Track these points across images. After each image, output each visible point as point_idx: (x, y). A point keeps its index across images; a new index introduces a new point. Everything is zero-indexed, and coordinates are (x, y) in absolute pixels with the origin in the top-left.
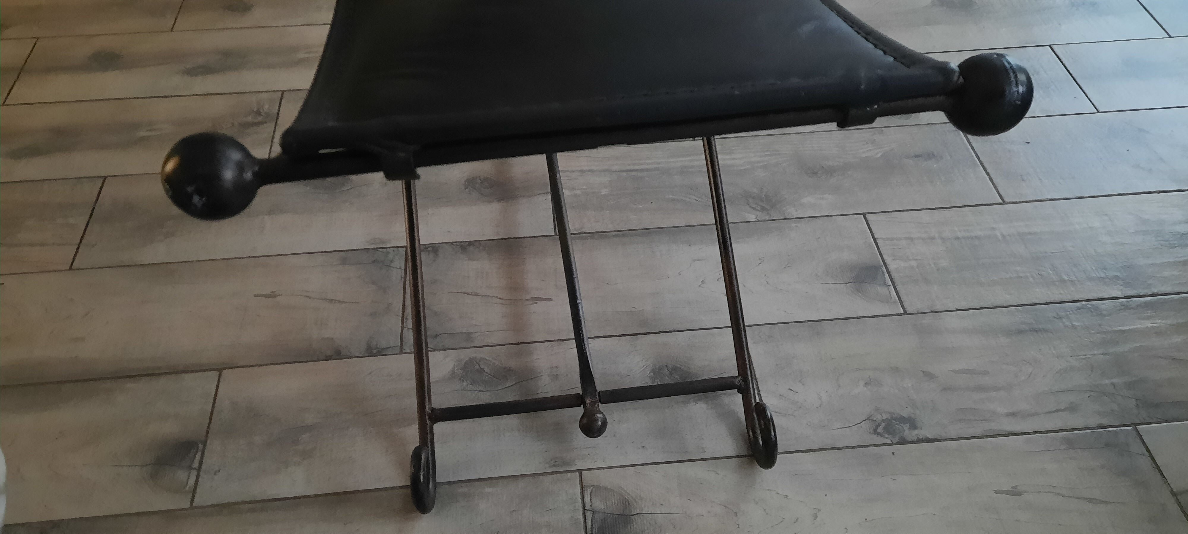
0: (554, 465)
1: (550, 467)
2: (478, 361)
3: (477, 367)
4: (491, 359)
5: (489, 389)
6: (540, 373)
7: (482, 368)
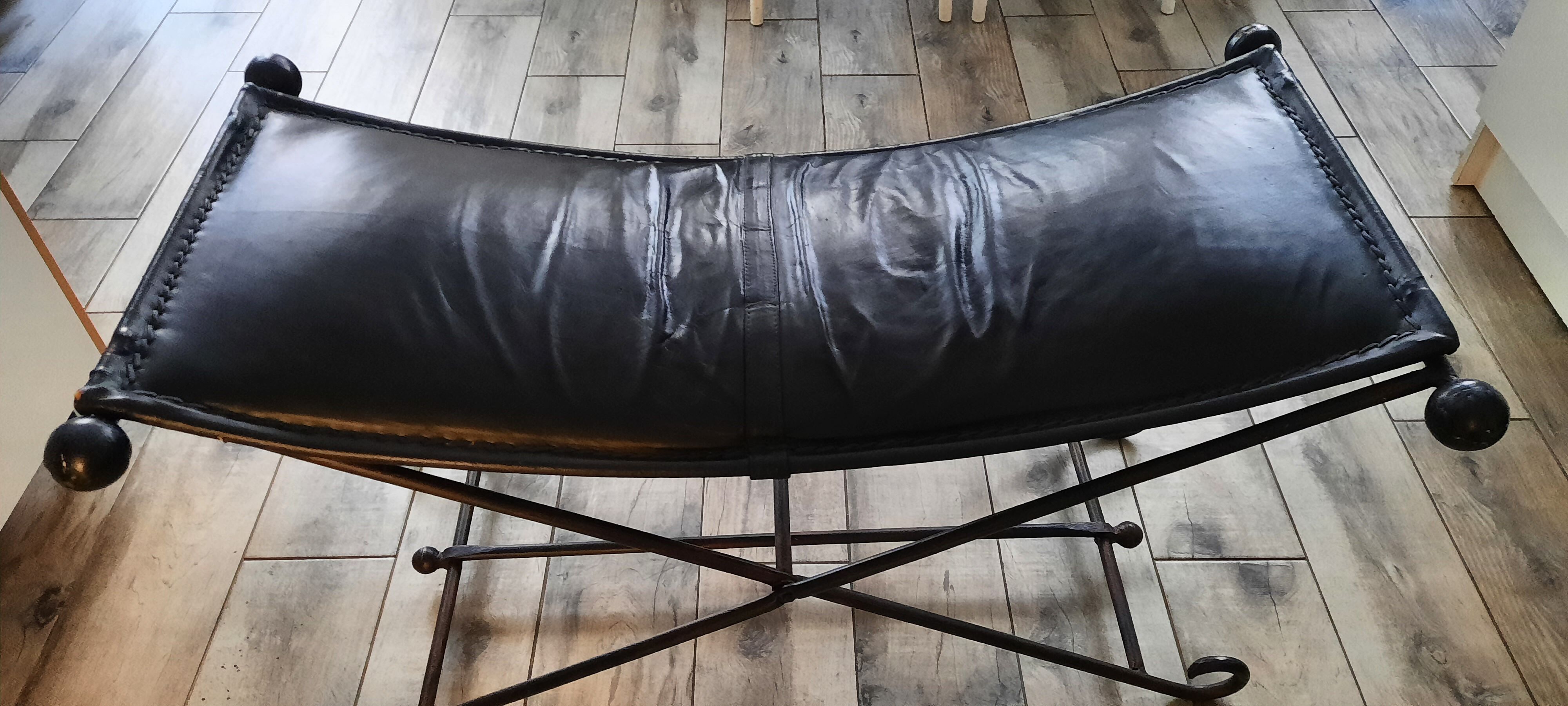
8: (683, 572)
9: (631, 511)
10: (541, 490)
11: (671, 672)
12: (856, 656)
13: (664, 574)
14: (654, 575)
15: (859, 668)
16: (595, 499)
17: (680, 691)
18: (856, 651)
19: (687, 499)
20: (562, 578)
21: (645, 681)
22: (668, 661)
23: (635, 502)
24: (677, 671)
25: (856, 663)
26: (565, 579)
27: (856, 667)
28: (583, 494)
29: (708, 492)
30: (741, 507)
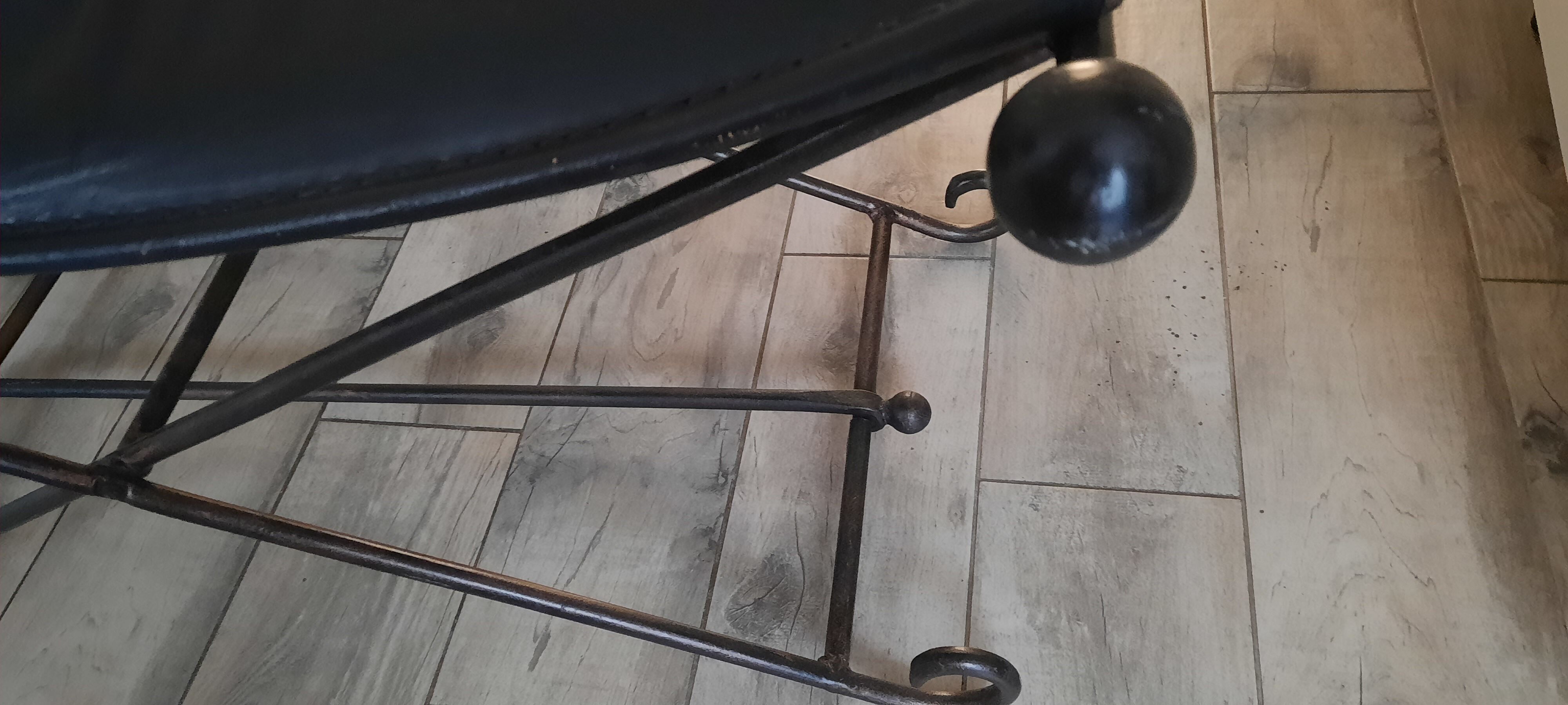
0: (962, 518)
1: (963, 523)
2: (736, 607)
3: (748, 609)
4: (739, 586)
5: (799, 596)
6: (789, 515)
7: (752, 601)
8: (549, 421)
9: (602, 527)
10: (745, 582)
11: (598, 297)
12: (373, 305)
13: (576, 421)
14: (590, 421)
15: (376, 291)
16: (656, 555)
17: (591, 278)
18: (370, 309)
19: (510, 540)
20: (722, 426)
21: (630, 290)
22: (598, 310)
23: (592, 545)
24: (588, 300)
25: (377, 296)
26: (718, 423)
27: (378, 293)
28: (674, 568)
29: (472, 550)
30: (432, 521)
